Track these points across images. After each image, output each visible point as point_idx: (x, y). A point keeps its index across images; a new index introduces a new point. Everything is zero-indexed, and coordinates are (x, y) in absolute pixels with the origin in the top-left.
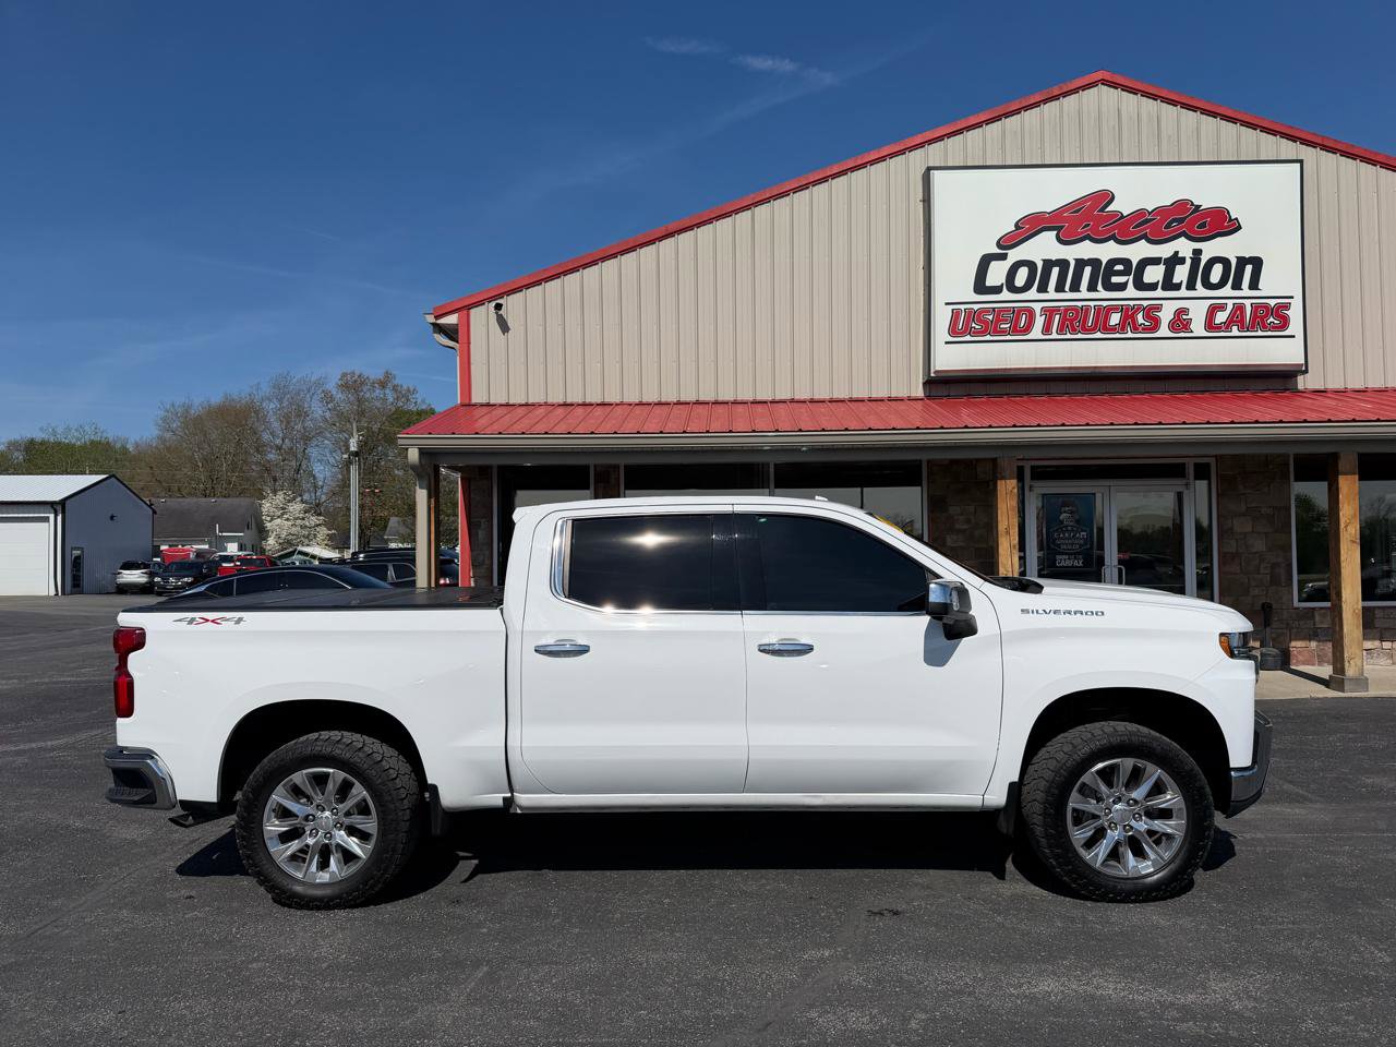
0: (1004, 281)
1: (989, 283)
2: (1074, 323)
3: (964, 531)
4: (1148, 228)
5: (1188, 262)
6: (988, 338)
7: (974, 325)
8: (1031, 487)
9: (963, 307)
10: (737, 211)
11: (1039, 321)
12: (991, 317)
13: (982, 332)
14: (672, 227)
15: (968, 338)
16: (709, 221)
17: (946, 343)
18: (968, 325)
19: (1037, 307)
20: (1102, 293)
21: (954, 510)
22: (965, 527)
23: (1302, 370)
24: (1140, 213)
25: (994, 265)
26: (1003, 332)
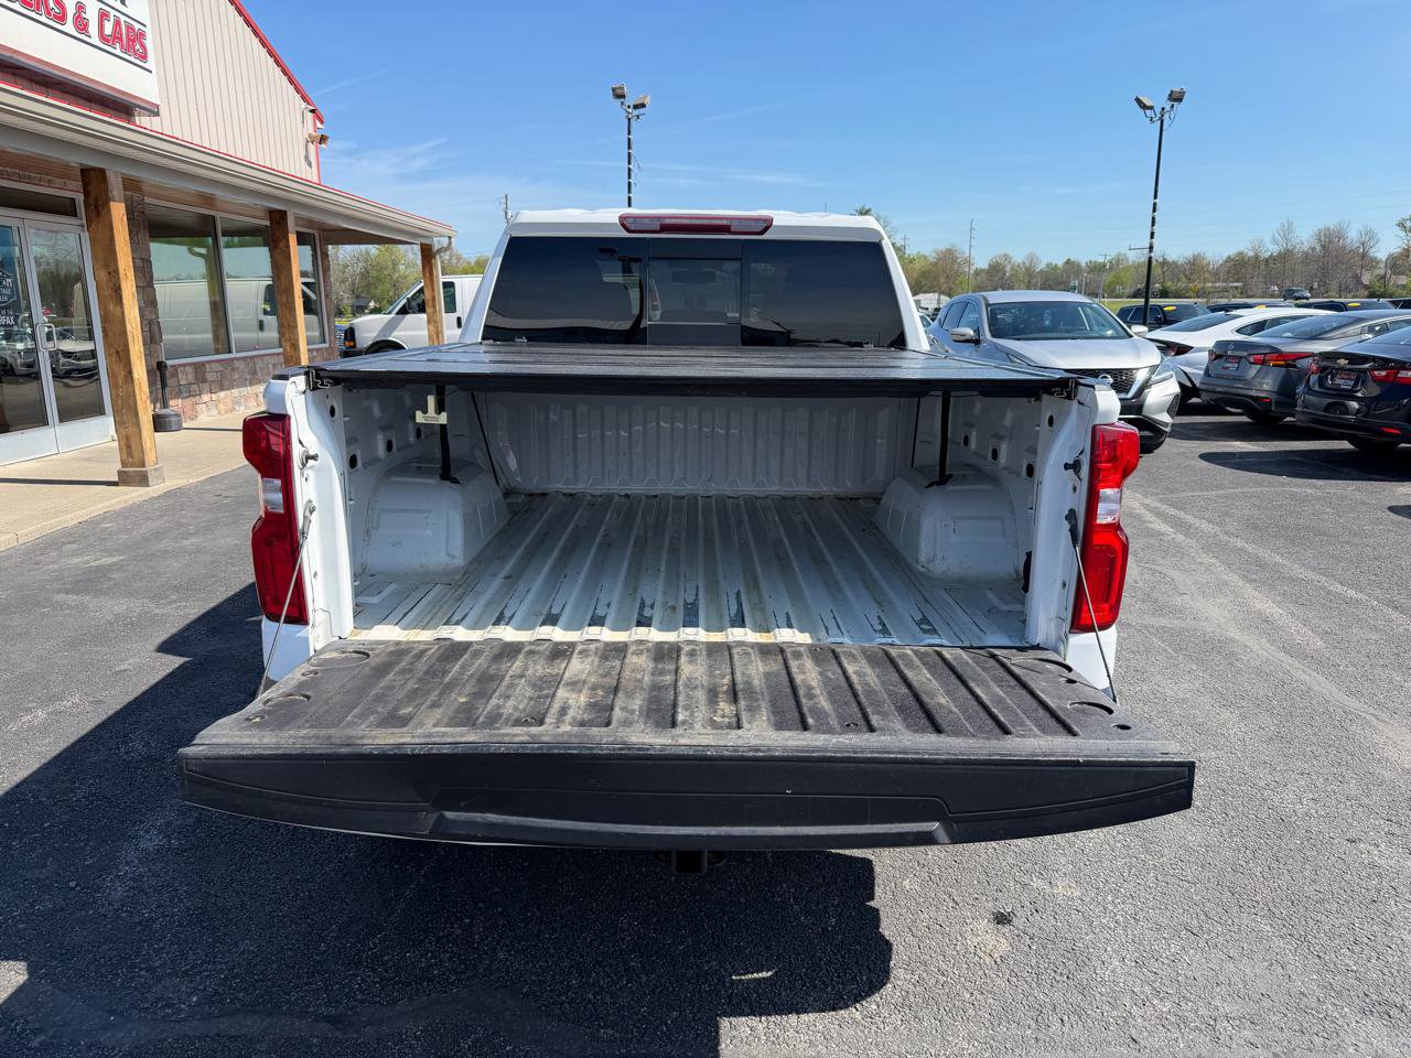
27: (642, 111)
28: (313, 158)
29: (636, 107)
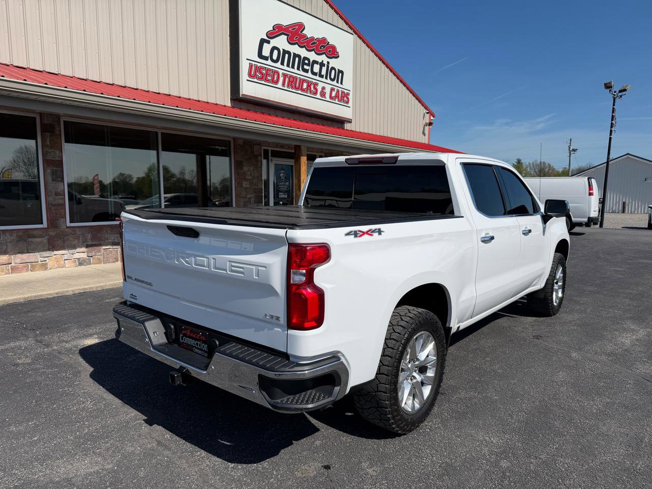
0: (269, 55)
1: (263, 54)
2: (293, 84)
3: (249, 179)
4: (315, 46)
5: (326, 66)
6: (263, 83)
7: (258, 74)
8: (271, 160)
9: (253, 63)
11: (281, 79)
12: (264, 72)
13: (261, 79)
15: (256, 80)
17: (247, 80)
18: (255, 73)
19: (281, 72)
20: (301, 72)
21: (245, 169)
22: (250, 178)
23: (350, 121)
24: (312, 38)
25: (265, 45)
26: (268, 81)
27: (624, 93)
28: (427, 132)
29: (620, 91)
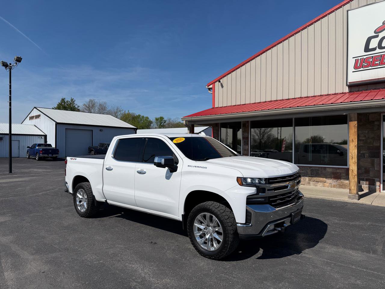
0: (377, 46)
1: (370, 47)
6: (370, 68)
7: (364, 64)
9: (359, 58)
10: (284, 41)
12: (371, 60)
13: (367, 66)
14: (265, 49)
15: (362, 69)
16: (275, 46)
17: (353, 72)
18: (361, 64)
25: (373, 40)
26: (377, 65)
